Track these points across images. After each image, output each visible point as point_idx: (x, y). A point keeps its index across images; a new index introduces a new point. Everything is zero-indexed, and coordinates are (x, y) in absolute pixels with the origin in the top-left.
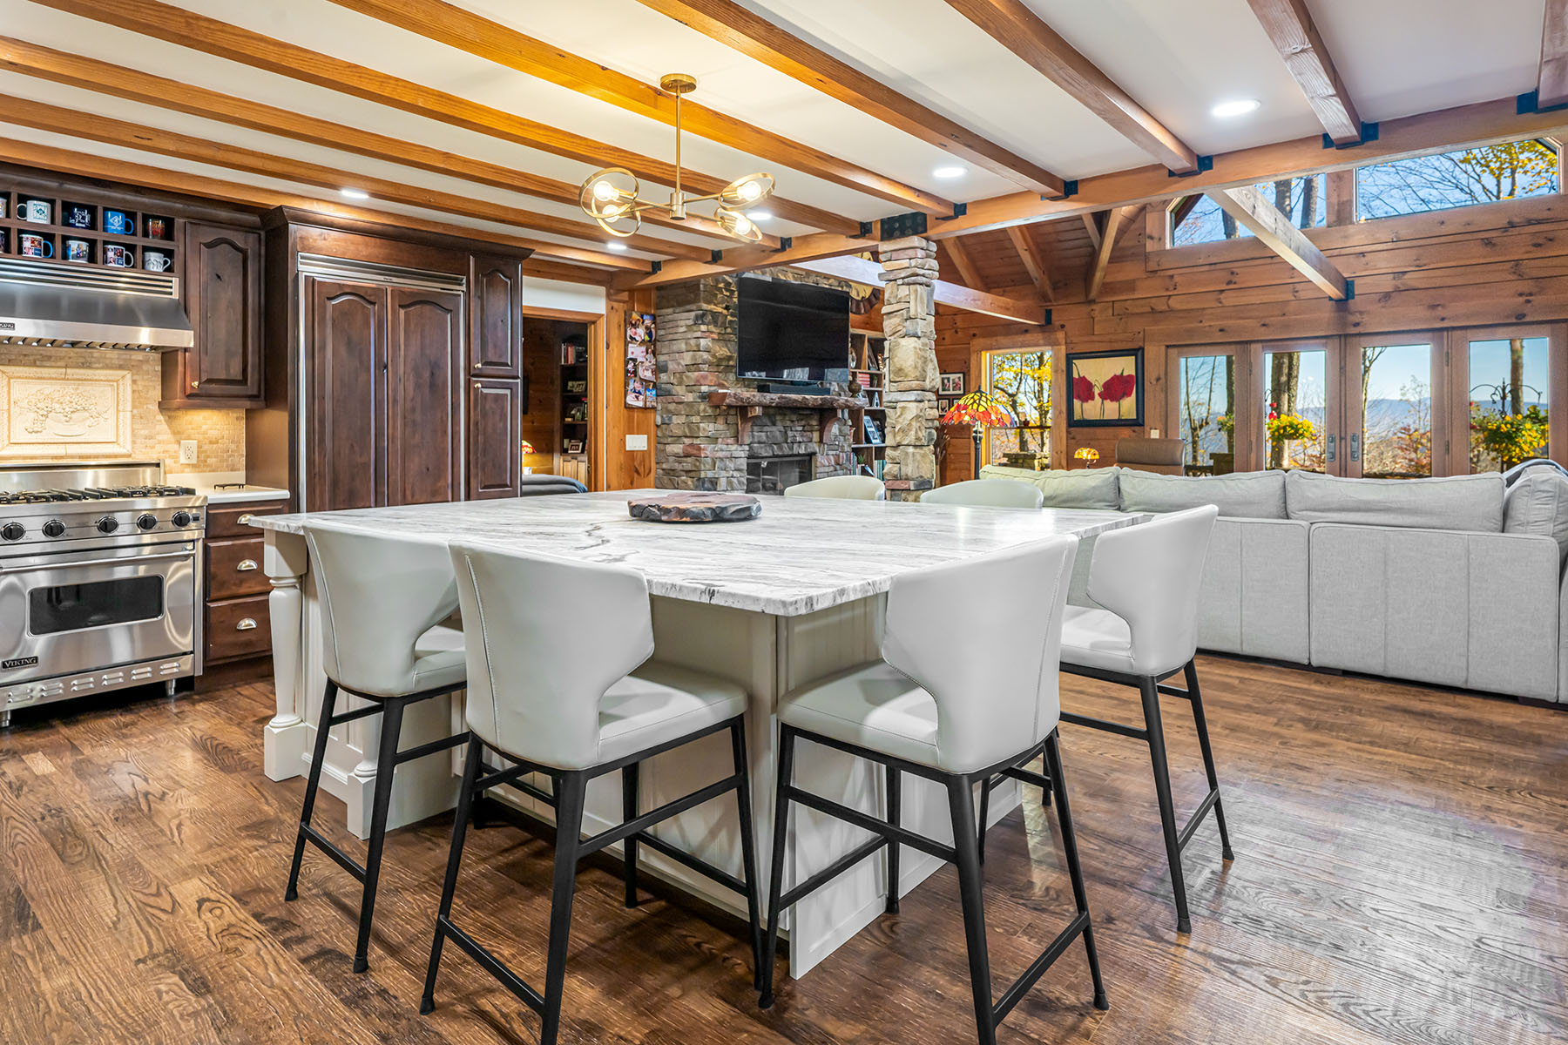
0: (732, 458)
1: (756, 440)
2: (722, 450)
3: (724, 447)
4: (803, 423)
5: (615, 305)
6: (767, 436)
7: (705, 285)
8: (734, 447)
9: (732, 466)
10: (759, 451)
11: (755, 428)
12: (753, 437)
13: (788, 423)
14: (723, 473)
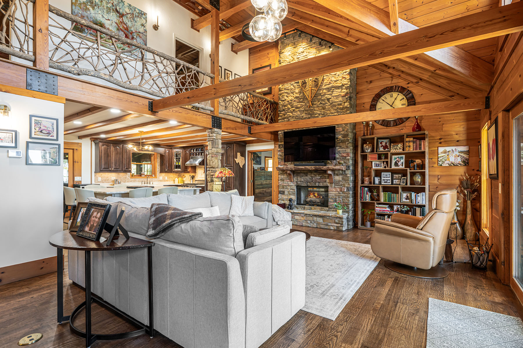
0: (289, 186)
1: (299, 181)
2: (285, 183)
3: (286, 182)
4: (321, 175)
5: (276, 146)
6: (304, 180)
7: (280, 138)
8: (290, 183)
9: (289, 188)
10: (301, 184)
11: (299, 177)
12: (298, 180)
13: (313, 175)
14: (287, 190)
